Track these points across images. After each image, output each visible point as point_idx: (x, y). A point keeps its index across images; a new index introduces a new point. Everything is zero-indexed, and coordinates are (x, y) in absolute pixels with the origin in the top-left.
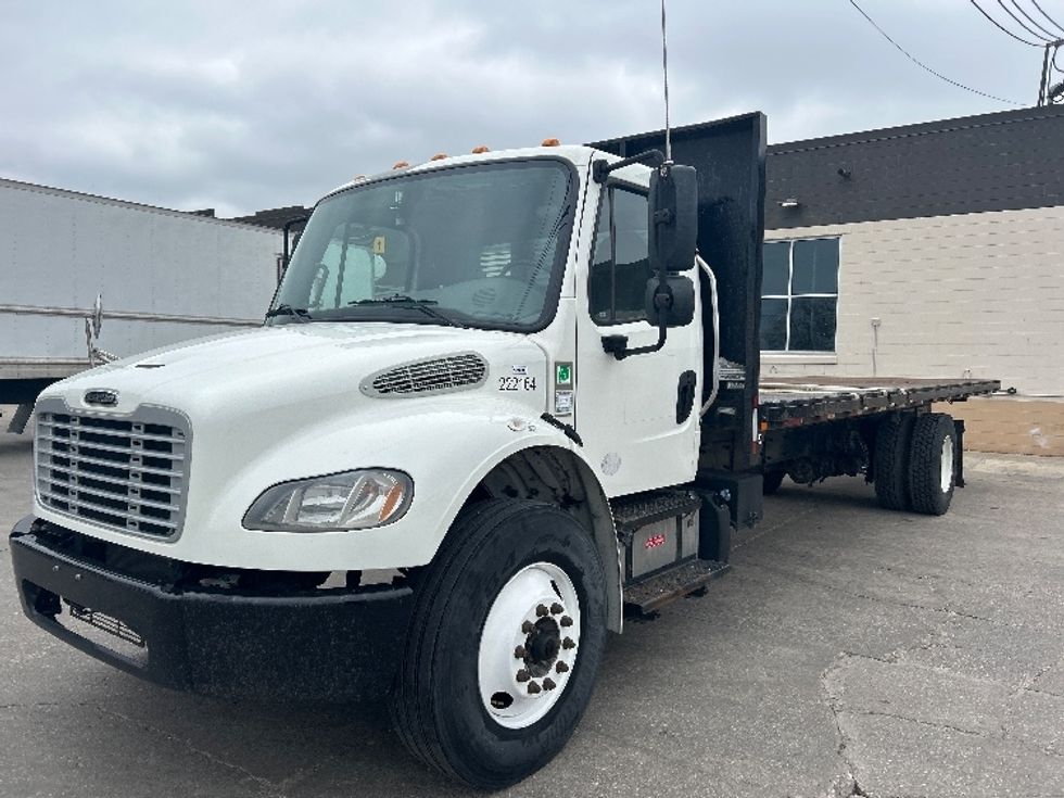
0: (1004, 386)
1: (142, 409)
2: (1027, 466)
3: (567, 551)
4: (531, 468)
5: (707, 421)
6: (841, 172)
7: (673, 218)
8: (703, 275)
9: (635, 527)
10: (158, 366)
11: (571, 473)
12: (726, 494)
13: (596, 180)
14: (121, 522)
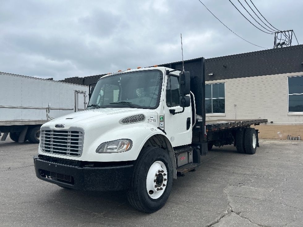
0: (269, 121)
1: (71, 128)
2: (276, 142)
3: (164, 159)
4: (154, 141)
5: (194, 129)
6: (224, 66)
7: (185, 83)
8: (191, 95)
9: (178, 154)
10: (72, 119)
11: (164, 141)
12: (199, 147)
13: (167, 75)
14: (65, 154)
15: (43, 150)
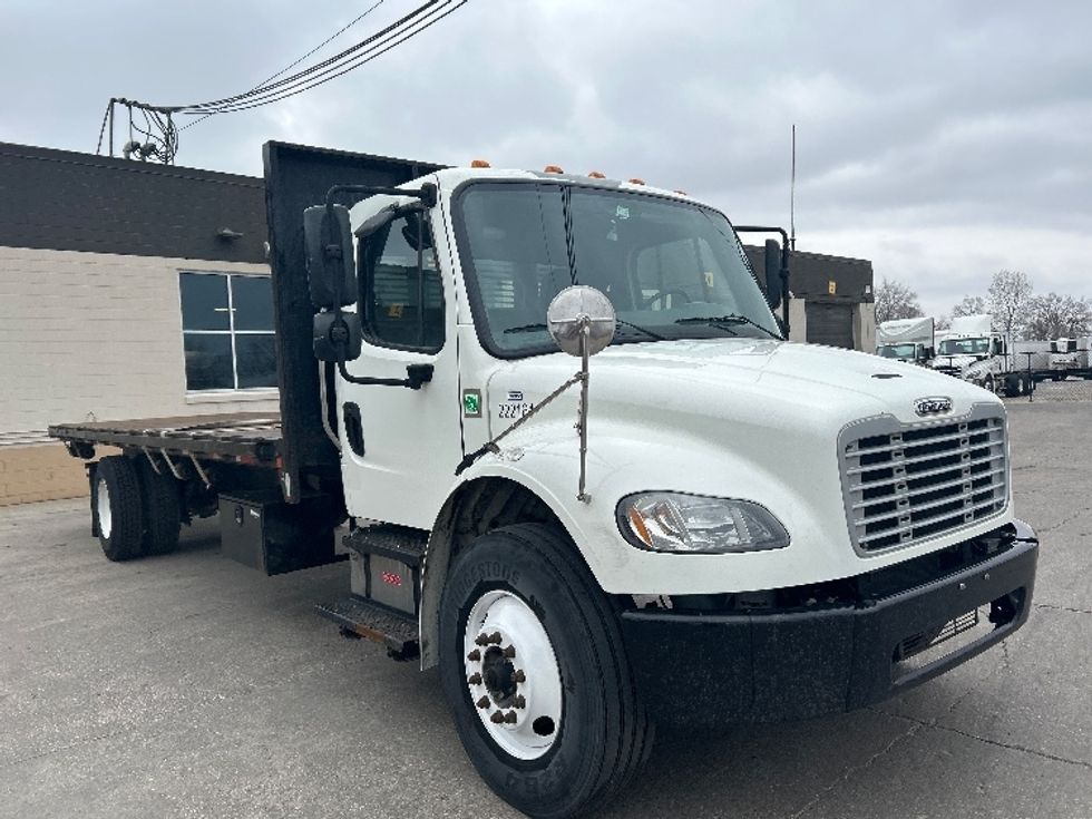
14: (959, 520)
15: (862, 545)
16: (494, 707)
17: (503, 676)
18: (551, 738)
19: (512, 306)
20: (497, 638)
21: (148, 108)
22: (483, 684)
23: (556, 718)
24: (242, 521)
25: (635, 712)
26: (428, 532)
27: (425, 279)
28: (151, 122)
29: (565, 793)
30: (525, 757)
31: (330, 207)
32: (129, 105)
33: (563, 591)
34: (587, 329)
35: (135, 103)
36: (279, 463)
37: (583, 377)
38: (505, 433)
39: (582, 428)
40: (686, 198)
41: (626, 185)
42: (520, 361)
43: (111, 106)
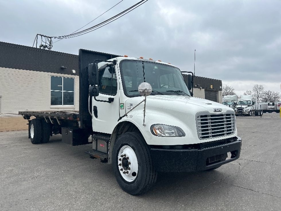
15: (201, 137)
16: (124, 171)
17: (126, 163)
18: (135, 177)
19: (131, 87)
20: (125, 155)
21: (45, 36)
22: (122, 166)
23: (137, 172)
24: (67, 133)
25: (153, 170)
26: (111, 134)
27: (113, 80)
28: (46, 39)
29: (138, 188)
30: (130, 181)
31: (94, 64)
32: (42, 36)
33: (140, 145)
34: (146, 91)
35: (43, 35)
36: (78, 119)
37: (145, 100)
38: (129, 112)
39: (144, 111)
40: (171, 65)
41: (157, 62)
42: (133, 98)
43: (37, 36)
